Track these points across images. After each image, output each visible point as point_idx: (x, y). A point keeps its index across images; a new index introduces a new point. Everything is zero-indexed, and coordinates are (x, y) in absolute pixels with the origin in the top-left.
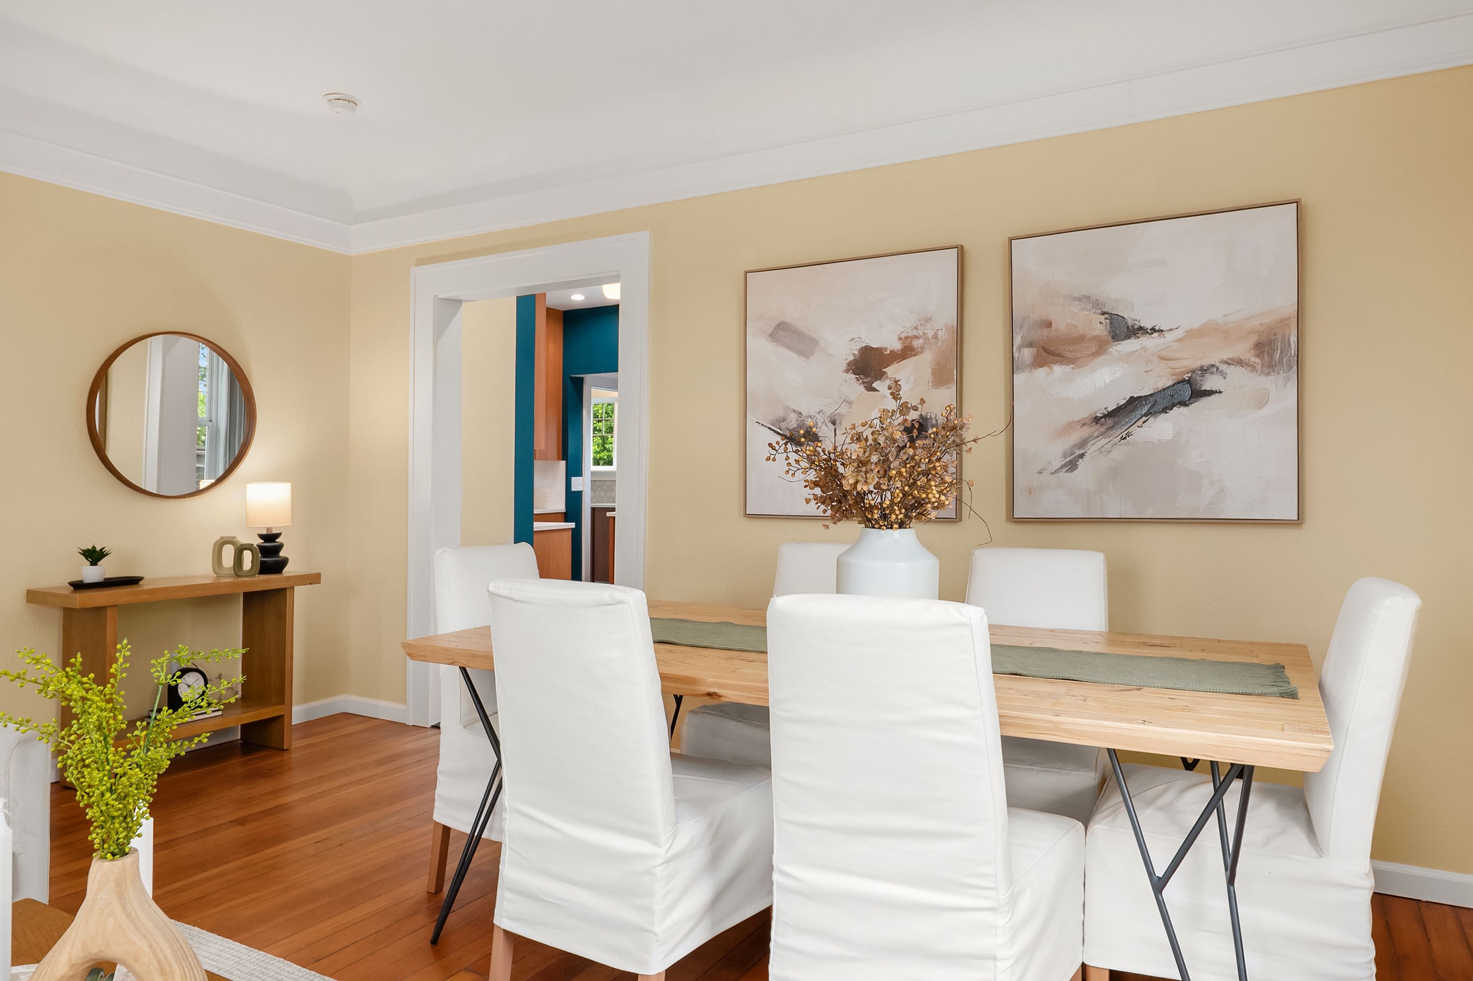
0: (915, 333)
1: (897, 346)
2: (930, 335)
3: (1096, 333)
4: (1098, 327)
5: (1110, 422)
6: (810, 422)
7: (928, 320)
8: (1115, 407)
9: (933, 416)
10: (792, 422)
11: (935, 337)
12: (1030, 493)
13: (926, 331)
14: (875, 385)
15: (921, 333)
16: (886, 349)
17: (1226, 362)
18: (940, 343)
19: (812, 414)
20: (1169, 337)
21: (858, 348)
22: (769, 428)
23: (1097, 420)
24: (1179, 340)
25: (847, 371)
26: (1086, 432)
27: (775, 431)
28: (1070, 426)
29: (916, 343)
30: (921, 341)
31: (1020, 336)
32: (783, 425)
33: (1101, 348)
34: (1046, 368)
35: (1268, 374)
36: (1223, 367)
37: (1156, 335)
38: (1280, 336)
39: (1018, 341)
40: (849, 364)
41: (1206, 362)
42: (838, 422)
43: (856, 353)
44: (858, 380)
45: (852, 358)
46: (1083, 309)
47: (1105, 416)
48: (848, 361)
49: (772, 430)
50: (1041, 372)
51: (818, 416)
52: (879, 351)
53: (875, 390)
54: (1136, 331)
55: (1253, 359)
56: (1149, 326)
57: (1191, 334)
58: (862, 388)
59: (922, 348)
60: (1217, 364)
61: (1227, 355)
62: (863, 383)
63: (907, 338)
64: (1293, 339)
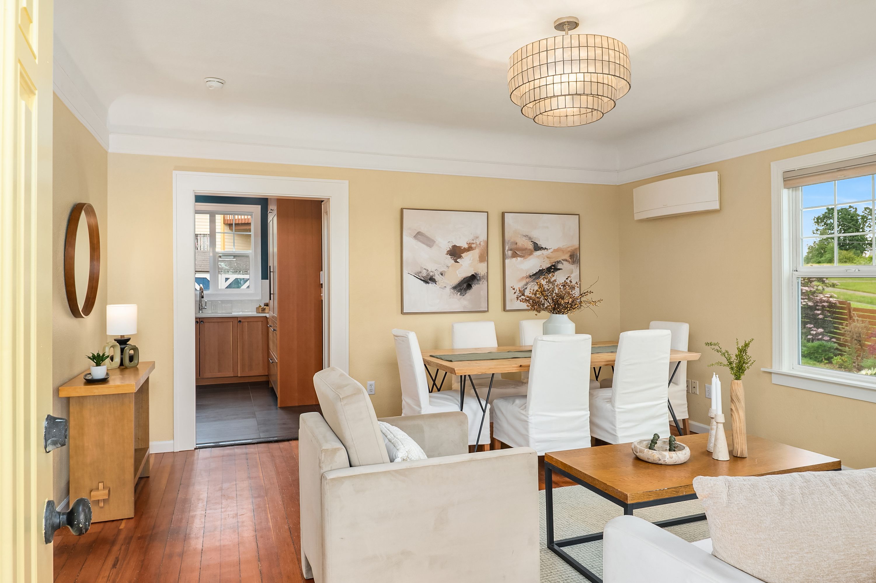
0: (473, 242)
1: (466, 246)
2: (478, 243)
3: (530, 248)
4: (531, 246)
5: (534, 277)
6: (431, 274)
7: (477, 237)
8: (535, 272)
9: (479, 273)
10: (424, 274)
11: (480, 244)
12: (511, 301)
13: (477, 242)
14: (458, 260)
15: (475, 242)
16: (462, 247)
17: (563, 260)
18: (481, 246)
19: (433, 270)
20: (550, 251)
21: (451, 245)
22: (414, 276)
23: (530, 276)
24: (552, 252)
25: (447, 254)
26: (528, 280)
27: (416, 277)
28: (523, 278)
29: (473, 246)
30: (475, 245)
31: (507, 246)
32: (420, 275)
33: (531, 254)
34: (516, 258)
35: (573, 264)
36: (562, 261)
37: (546, 250)
38: (575, 253)
39: (507, 248)
40: (448, 251)
41: (558, 260)
42: (443, 274)
43: (451, 247)
44: (451, 258)
45: (449, 249)
46: (526, 240)
47: (533, 275)
48: (447, 250)
49: (415, 277)
50: (514, 259)
51: (435, 271)
52: (459, 247)
53: (458, 262)
54: (541, 248)
55: (569, 260)
56: (544, 247)
57: (555, 251)
58: (453, 261)
59: (475, 248)
60: (561, 260)
61: (564, 258)
62: (454, 259)
63: (470, 243)
64: (578, 254)
